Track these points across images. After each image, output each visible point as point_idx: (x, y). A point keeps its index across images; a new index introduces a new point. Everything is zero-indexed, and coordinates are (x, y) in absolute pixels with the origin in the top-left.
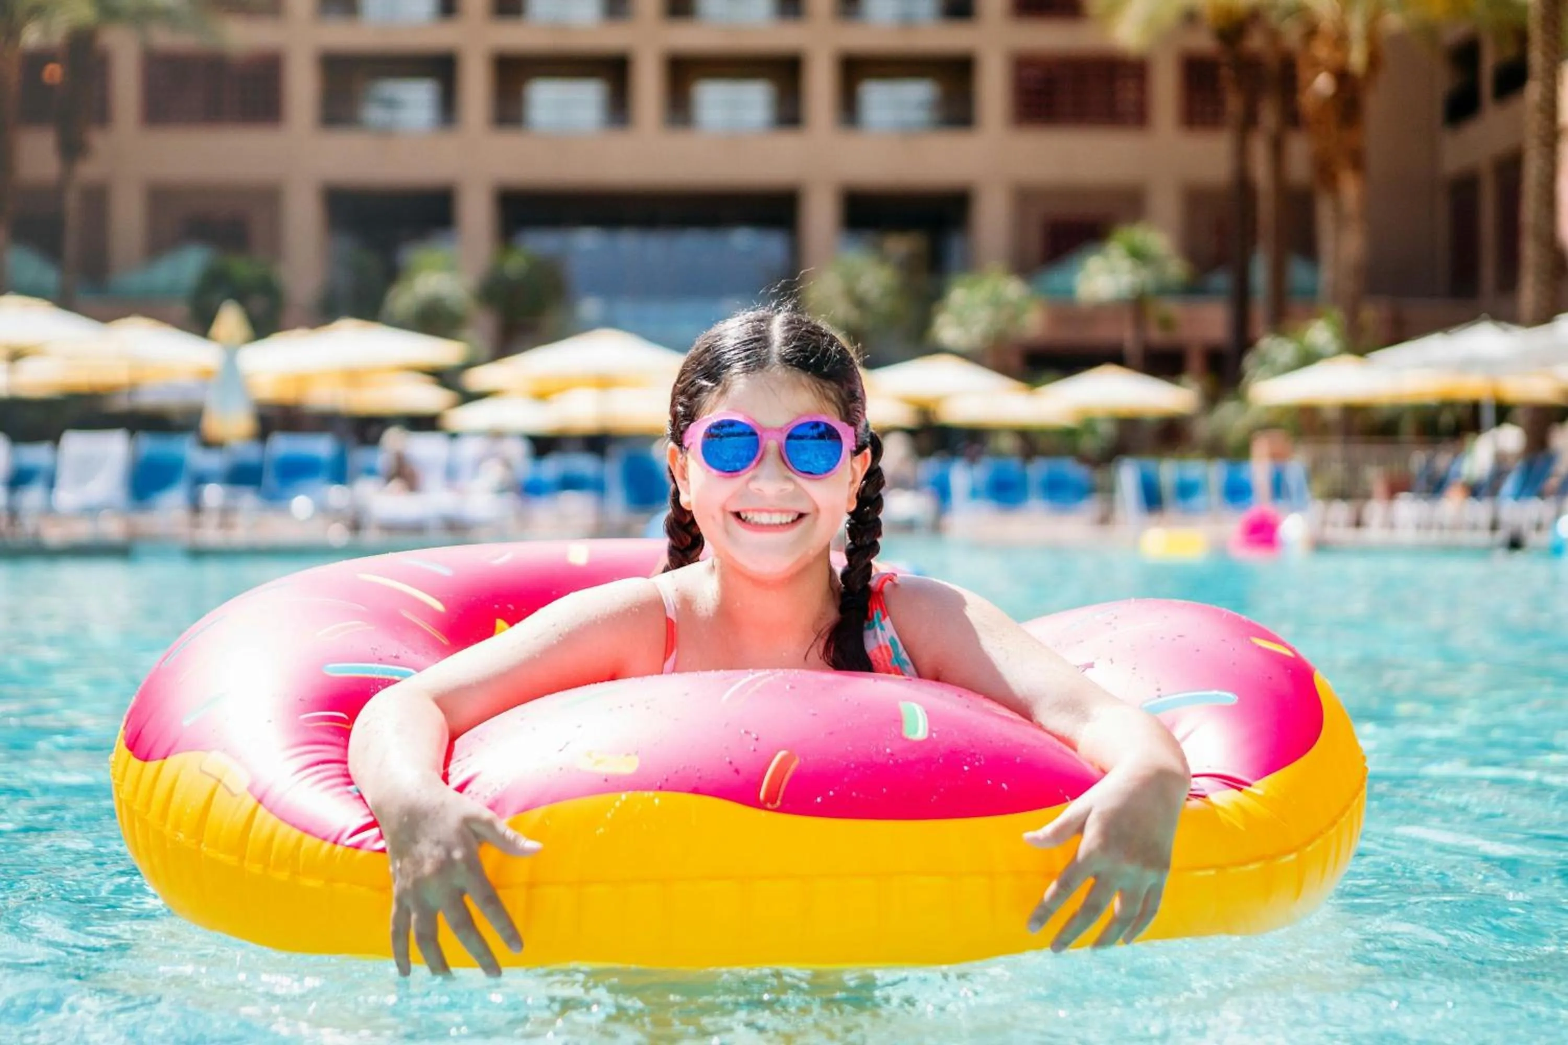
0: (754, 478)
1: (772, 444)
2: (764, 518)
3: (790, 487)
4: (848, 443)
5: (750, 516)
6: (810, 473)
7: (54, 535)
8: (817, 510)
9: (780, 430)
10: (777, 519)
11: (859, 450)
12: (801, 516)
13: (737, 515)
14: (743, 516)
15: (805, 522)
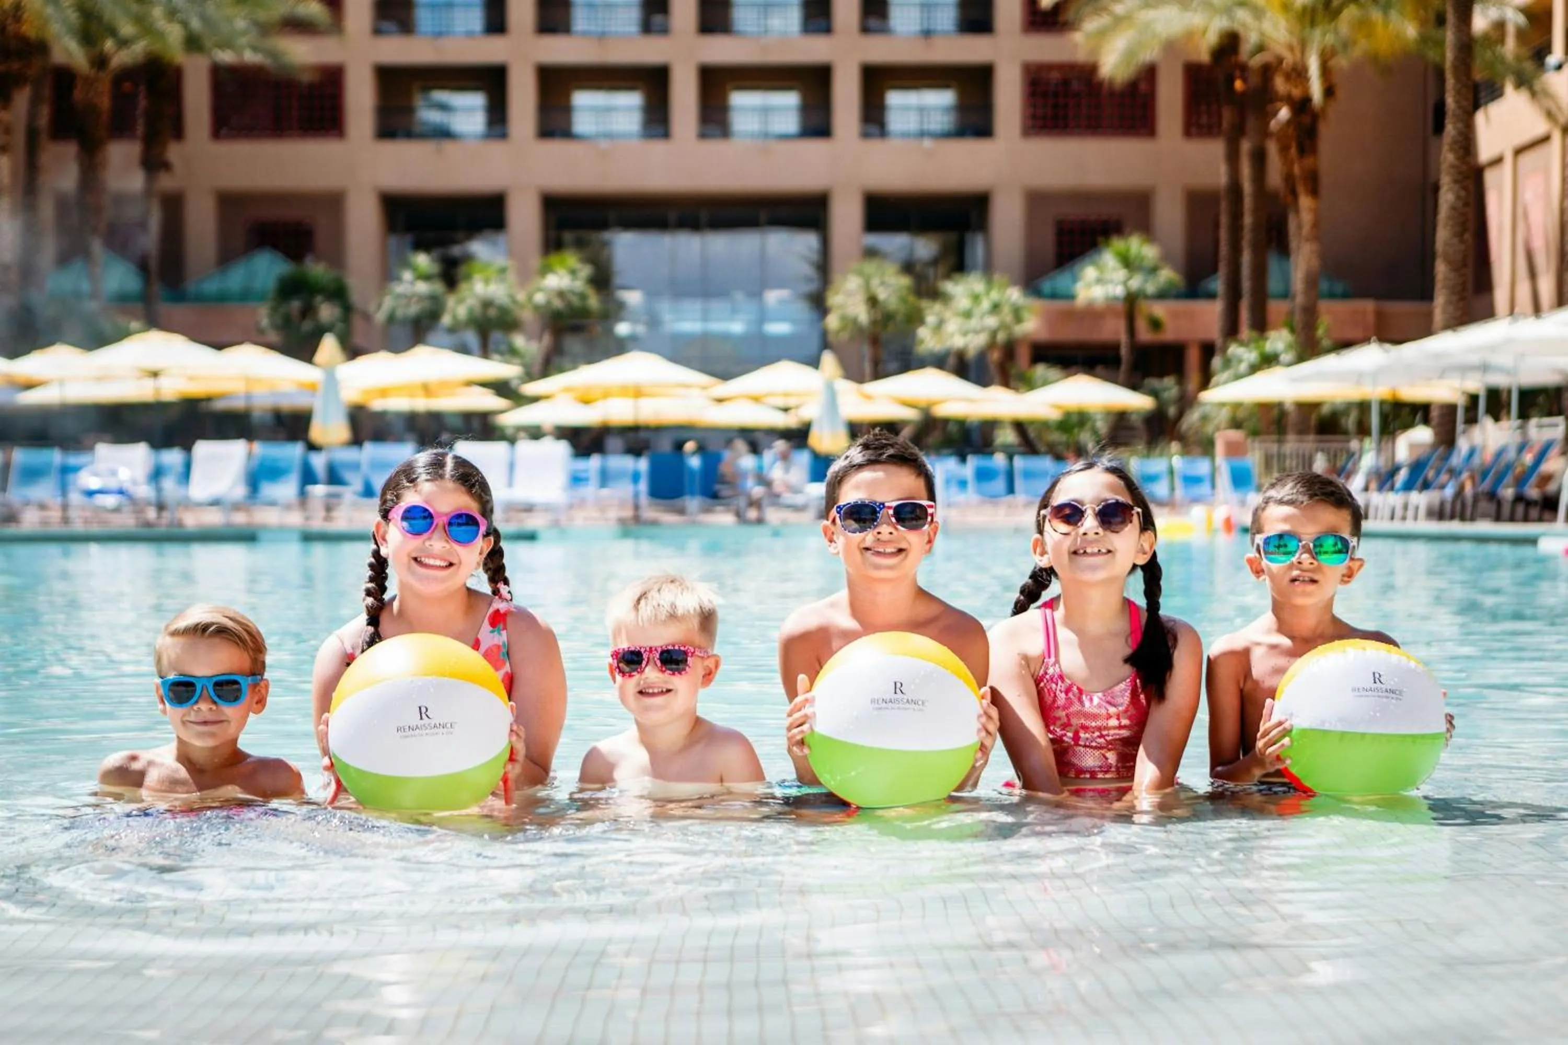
0: (429, 539)
1: (440, 521)
2: (431, 562)
3: (448, 546)
4: (483, 529)
5: (423, 559)
6: (459, 542)
7: (191, 520)
8: (460, 563)
9: (446, 515)
10: (438, 563)
11: (487, 535)
12: (451, 565)
13: (415, 559)
14: (419, 559)
15: (452, 569)
